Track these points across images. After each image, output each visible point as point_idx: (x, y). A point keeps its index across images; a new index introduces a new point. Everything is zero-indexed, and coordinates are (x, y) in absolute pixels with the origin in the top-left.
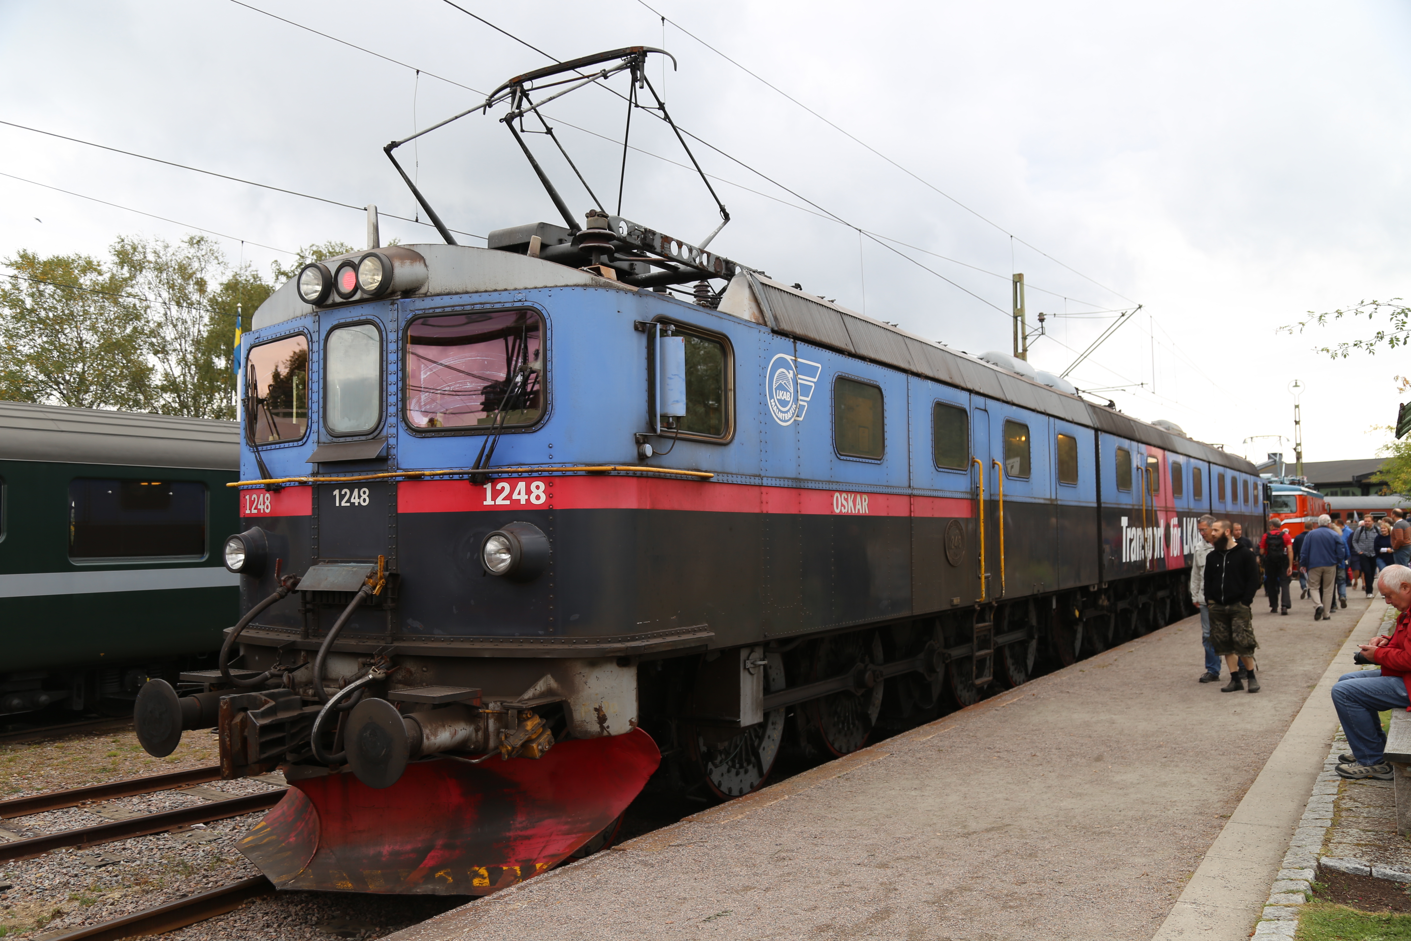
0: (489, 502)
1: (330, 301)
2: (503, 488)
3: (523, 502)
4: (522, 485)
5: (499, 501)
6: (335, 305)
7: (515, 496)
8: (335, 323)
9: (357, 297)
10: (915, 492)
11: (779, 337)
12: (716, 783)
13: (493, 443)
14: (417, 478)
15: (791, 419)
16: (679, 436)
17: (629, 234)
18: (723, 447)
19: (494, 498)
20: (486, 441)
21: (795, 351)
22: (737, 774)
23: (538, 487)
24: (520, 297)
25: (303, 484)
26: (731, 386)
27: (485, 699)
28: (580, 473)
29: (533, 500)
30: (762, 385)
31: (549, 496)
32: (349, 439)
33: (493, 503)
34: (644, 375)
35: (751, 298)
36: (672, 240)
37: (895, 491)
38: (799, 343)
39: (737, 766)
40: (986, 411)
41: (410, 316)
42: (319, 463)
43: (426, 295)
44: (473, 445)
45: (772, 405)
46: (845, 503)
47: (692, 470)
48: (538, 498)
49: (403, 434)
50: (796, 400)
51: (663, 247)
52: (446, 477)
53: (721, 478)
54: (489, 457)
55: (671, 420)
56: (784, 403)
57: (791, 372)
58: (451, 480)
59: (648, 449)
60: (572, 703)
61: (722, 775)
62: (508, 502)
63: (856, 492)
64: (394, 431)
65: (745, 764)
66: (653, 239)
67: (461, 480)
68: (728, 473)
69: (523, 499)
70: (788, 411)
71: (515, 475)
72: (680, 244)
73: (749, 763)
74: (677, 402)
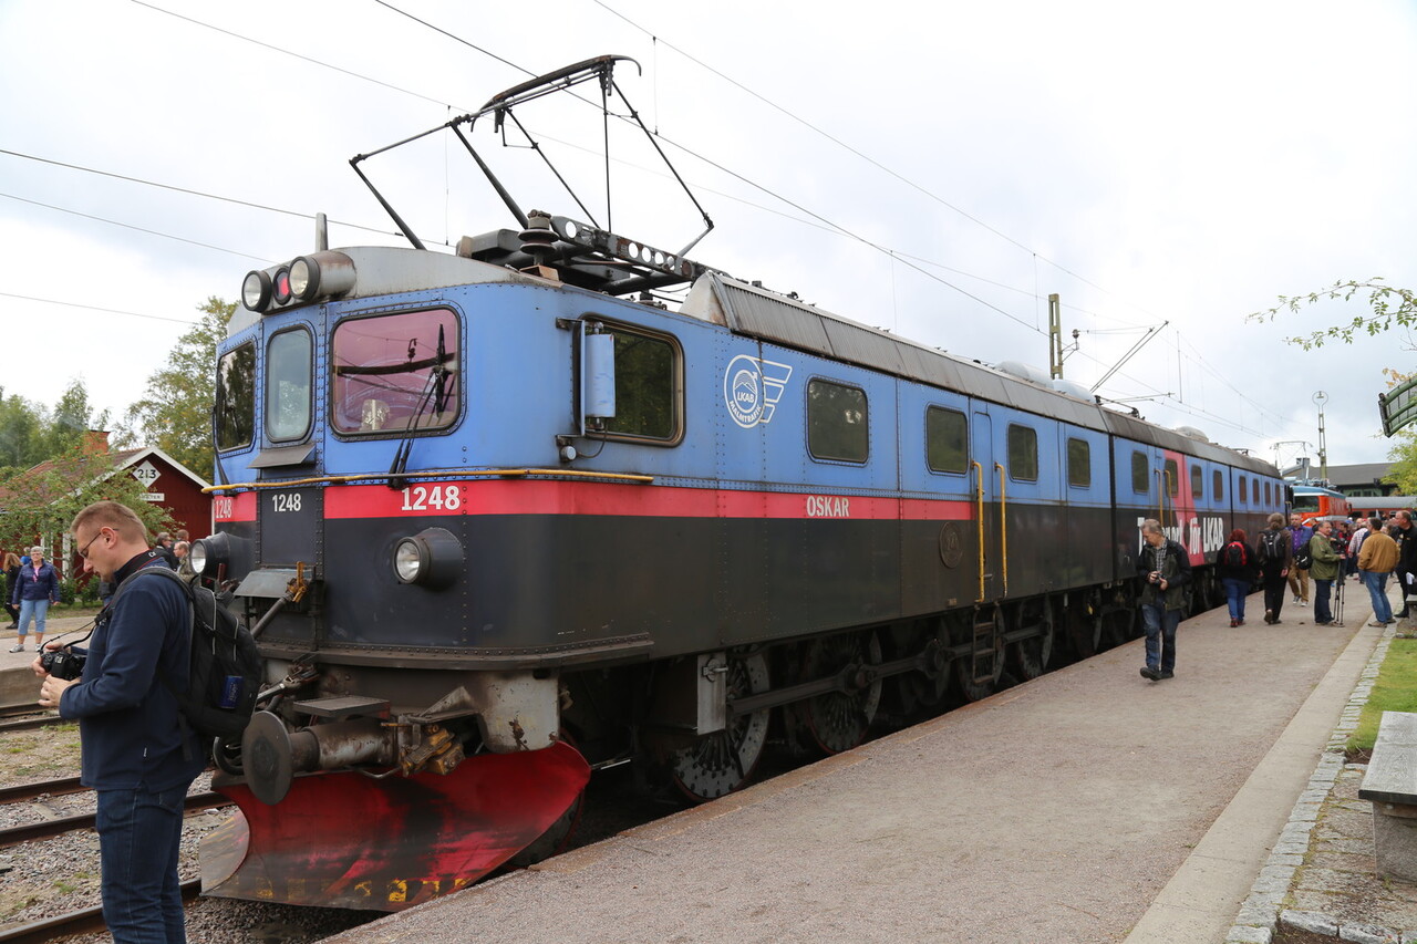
0: (407, 507)
1: (270, 308)
2: (420, 493)
3: (438, 507)
4: (437, 490)
5: (417, 507)
6: (275, 312)
7: (431, 502)
8: (275, 329)
9: (291, 302)
10: (905, 495)
11: (741, 338)
12: (689, 786)
13: (408, 447)
14: (340, 483)
15: (754, 421)
16: (608, 437)
17: (578, 234)
18: (670, 450)
19: (411, 504)
20: (402, 445)
21: (761, 352)
22: (714, 776)
23: (452, 492)
24: (436, 296)
25: (250, 488)
26: (680, 387)
27: (394, 711)
28: (493, 477)
29: (448, 506)
30: (719, 386)
31: (464, 501)
32: (285, 445)
33: (410, 508)
34: (568, 374)
35: (714, 299)
36: (631, 242)
37: (881, 494)
38: (764, 344)
39: (714, 768)
40: (987, 415)
41: (336, 319)
42: (262, 469)
43: (354, 297)
44: (390, 449)
45: (732, 407)
46: (820, 506)
47: (629, 474)
48: (452, 503)
49: (330, 439)
50: (761, 402)
51: (619, 249)
52: (368, 482)
53: (666, 482)
54: (404, 461)
55: (598, 421)
56: (746, 405)
57: (755, 374)
58: (373, 485)
59: (571, 452)
60: (485, 717)
61: (696, 777)
62: (424, 508)
63: (834, 496)
64: (321, 435)
65: (723, 766)
66: (607, 241)
67: (381, 484)
68: (675, 477)
69: (438, 503)
70: (752, 413)
71: (431, 479)
72: (640, 247)
73: (727, 764)
74: (605, 402)
